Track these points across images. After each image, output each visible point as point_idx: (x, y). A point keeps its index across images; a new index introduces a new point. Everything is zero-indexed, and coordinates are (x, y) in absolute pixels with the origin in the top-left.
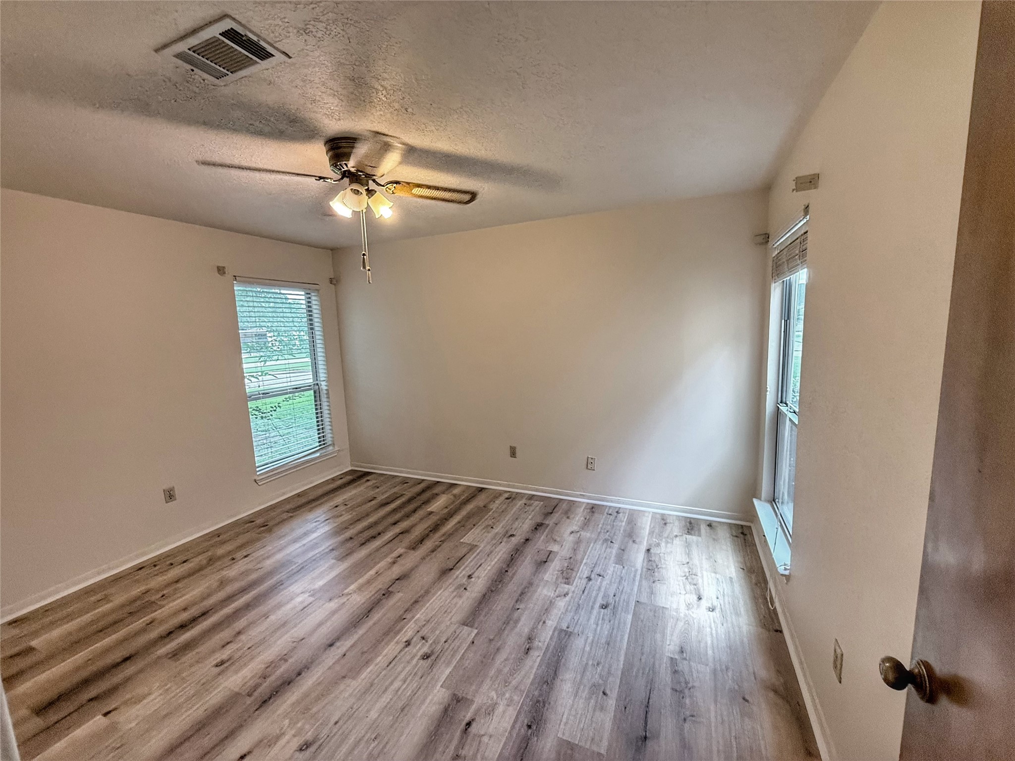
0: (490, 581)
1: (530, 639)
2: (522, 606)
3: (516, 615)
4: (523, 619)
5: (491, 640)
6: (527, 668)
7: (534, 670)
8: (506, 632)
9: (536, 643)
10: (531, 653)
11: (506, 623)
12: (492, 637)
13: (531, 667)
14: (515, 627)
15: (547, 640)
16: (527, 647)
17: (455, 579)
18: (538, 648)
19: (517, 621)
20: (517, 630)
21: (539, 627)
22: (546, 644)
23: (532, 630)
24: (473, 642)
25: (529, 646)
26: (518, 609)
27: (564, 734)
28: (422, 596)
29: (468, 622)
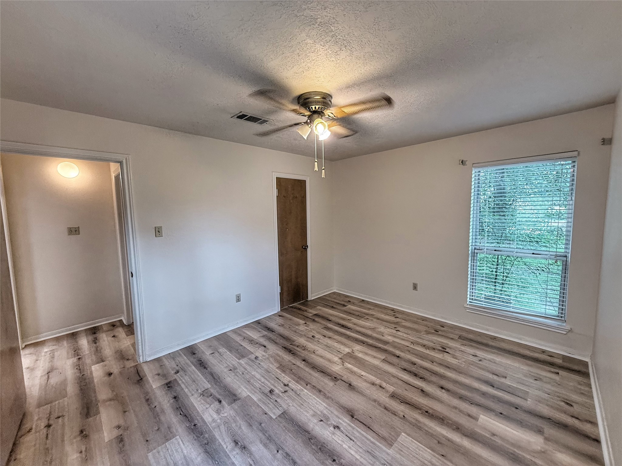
0: (323, 441)
1: (244, 448)
2: (279, 456)
3: (273, 448)
4: (265, 451)
5: (261, 424)
6: (225, 436)
7: (220, 440)
8: (261, 434)
9: (237, 450)
10: (233, 444)
11: (269, 438)
12: (263, 425)
13: (223, 440)
14: (261, 442)
15: (234, 460)
16: (239, 444)
17: (337, 416)
18: (233, 450)
19: (265, 445)
20: (258, 442)
21: (249, 460)
22: (232, 457)
23: (251, 454)
24: (266, 414)
25: (239, 445)
26: (278, 451)
27: (176, 439)
28: (325, 395)
29: (285, 415)
